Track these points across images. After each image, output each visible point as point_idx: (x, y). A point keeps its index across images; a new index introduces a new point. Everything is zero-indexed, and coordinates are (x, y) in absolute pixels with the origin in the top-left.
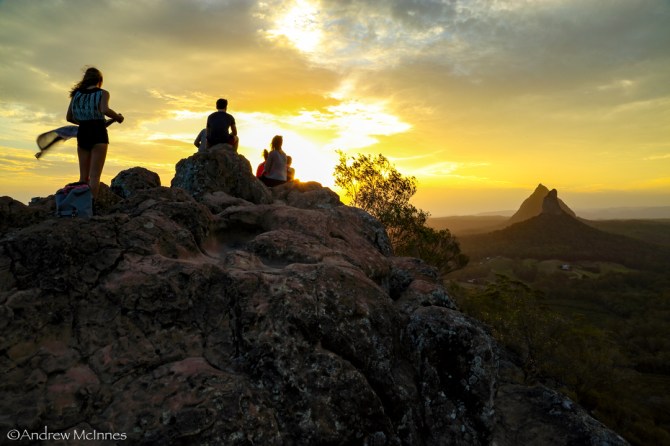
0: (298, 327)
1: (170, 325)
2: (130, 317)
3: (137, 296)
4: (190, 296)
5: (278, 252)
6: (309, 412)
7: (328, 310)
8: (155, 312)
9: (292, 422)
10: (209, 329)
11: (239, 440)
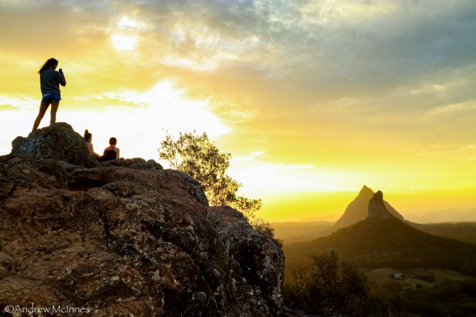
0: (147, 226)
1: (58, 228)
2: (28, 223)
3: (33, 210)
4: (71, 210)
5: (124, 193)
6: (158, 272)
7: (166, 219)
8: (47, 219)
9: (147, 277)
10: (86, 231)
11: (117, 281)
